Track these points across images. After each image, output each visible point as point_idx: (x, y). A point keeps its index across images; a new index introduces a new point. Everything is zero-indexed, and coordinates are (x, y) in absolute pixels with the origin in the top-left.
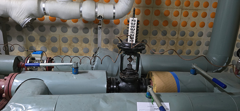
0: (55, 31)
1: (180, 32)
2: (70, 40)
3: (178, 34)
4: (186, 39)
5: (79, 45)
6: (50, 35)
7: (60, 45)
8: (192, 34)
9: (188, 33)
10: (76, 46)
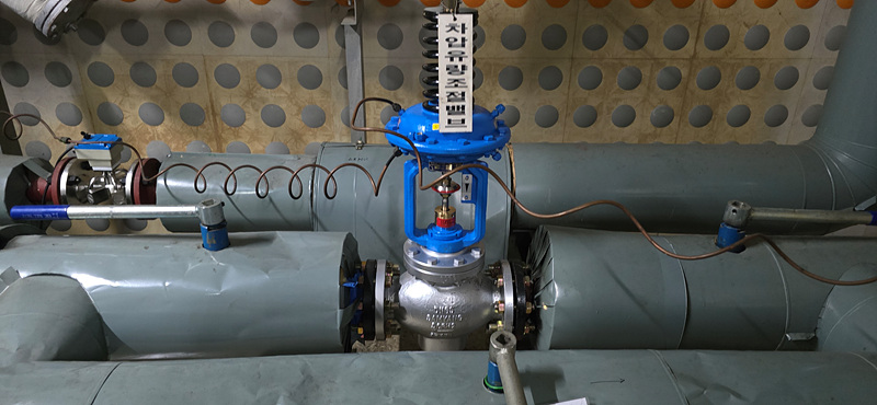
0: (184, 42)
1: (705, 31)
2: (248, 77)
3: (698, 38)
4: (733, 61)
5: (283, 95)
6: (169, 57)
7: (211, 95)
8: (761, 39)
9: (740, 34)
10: (271, 101)
